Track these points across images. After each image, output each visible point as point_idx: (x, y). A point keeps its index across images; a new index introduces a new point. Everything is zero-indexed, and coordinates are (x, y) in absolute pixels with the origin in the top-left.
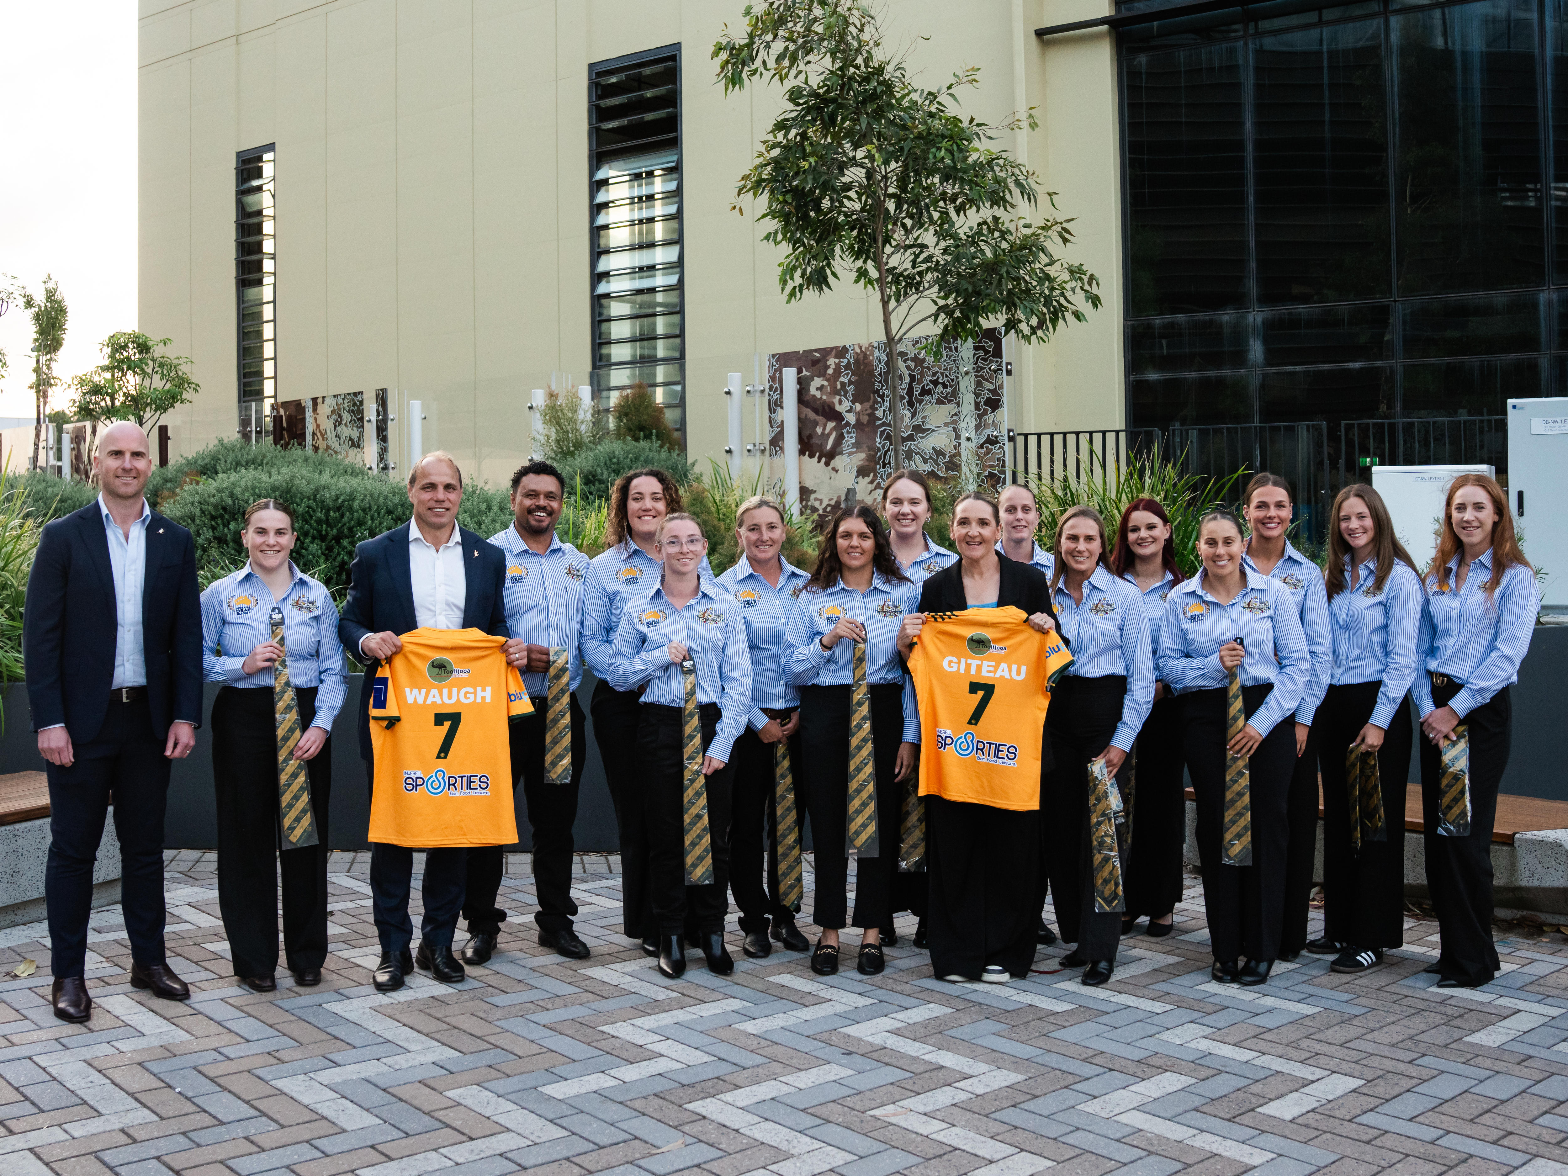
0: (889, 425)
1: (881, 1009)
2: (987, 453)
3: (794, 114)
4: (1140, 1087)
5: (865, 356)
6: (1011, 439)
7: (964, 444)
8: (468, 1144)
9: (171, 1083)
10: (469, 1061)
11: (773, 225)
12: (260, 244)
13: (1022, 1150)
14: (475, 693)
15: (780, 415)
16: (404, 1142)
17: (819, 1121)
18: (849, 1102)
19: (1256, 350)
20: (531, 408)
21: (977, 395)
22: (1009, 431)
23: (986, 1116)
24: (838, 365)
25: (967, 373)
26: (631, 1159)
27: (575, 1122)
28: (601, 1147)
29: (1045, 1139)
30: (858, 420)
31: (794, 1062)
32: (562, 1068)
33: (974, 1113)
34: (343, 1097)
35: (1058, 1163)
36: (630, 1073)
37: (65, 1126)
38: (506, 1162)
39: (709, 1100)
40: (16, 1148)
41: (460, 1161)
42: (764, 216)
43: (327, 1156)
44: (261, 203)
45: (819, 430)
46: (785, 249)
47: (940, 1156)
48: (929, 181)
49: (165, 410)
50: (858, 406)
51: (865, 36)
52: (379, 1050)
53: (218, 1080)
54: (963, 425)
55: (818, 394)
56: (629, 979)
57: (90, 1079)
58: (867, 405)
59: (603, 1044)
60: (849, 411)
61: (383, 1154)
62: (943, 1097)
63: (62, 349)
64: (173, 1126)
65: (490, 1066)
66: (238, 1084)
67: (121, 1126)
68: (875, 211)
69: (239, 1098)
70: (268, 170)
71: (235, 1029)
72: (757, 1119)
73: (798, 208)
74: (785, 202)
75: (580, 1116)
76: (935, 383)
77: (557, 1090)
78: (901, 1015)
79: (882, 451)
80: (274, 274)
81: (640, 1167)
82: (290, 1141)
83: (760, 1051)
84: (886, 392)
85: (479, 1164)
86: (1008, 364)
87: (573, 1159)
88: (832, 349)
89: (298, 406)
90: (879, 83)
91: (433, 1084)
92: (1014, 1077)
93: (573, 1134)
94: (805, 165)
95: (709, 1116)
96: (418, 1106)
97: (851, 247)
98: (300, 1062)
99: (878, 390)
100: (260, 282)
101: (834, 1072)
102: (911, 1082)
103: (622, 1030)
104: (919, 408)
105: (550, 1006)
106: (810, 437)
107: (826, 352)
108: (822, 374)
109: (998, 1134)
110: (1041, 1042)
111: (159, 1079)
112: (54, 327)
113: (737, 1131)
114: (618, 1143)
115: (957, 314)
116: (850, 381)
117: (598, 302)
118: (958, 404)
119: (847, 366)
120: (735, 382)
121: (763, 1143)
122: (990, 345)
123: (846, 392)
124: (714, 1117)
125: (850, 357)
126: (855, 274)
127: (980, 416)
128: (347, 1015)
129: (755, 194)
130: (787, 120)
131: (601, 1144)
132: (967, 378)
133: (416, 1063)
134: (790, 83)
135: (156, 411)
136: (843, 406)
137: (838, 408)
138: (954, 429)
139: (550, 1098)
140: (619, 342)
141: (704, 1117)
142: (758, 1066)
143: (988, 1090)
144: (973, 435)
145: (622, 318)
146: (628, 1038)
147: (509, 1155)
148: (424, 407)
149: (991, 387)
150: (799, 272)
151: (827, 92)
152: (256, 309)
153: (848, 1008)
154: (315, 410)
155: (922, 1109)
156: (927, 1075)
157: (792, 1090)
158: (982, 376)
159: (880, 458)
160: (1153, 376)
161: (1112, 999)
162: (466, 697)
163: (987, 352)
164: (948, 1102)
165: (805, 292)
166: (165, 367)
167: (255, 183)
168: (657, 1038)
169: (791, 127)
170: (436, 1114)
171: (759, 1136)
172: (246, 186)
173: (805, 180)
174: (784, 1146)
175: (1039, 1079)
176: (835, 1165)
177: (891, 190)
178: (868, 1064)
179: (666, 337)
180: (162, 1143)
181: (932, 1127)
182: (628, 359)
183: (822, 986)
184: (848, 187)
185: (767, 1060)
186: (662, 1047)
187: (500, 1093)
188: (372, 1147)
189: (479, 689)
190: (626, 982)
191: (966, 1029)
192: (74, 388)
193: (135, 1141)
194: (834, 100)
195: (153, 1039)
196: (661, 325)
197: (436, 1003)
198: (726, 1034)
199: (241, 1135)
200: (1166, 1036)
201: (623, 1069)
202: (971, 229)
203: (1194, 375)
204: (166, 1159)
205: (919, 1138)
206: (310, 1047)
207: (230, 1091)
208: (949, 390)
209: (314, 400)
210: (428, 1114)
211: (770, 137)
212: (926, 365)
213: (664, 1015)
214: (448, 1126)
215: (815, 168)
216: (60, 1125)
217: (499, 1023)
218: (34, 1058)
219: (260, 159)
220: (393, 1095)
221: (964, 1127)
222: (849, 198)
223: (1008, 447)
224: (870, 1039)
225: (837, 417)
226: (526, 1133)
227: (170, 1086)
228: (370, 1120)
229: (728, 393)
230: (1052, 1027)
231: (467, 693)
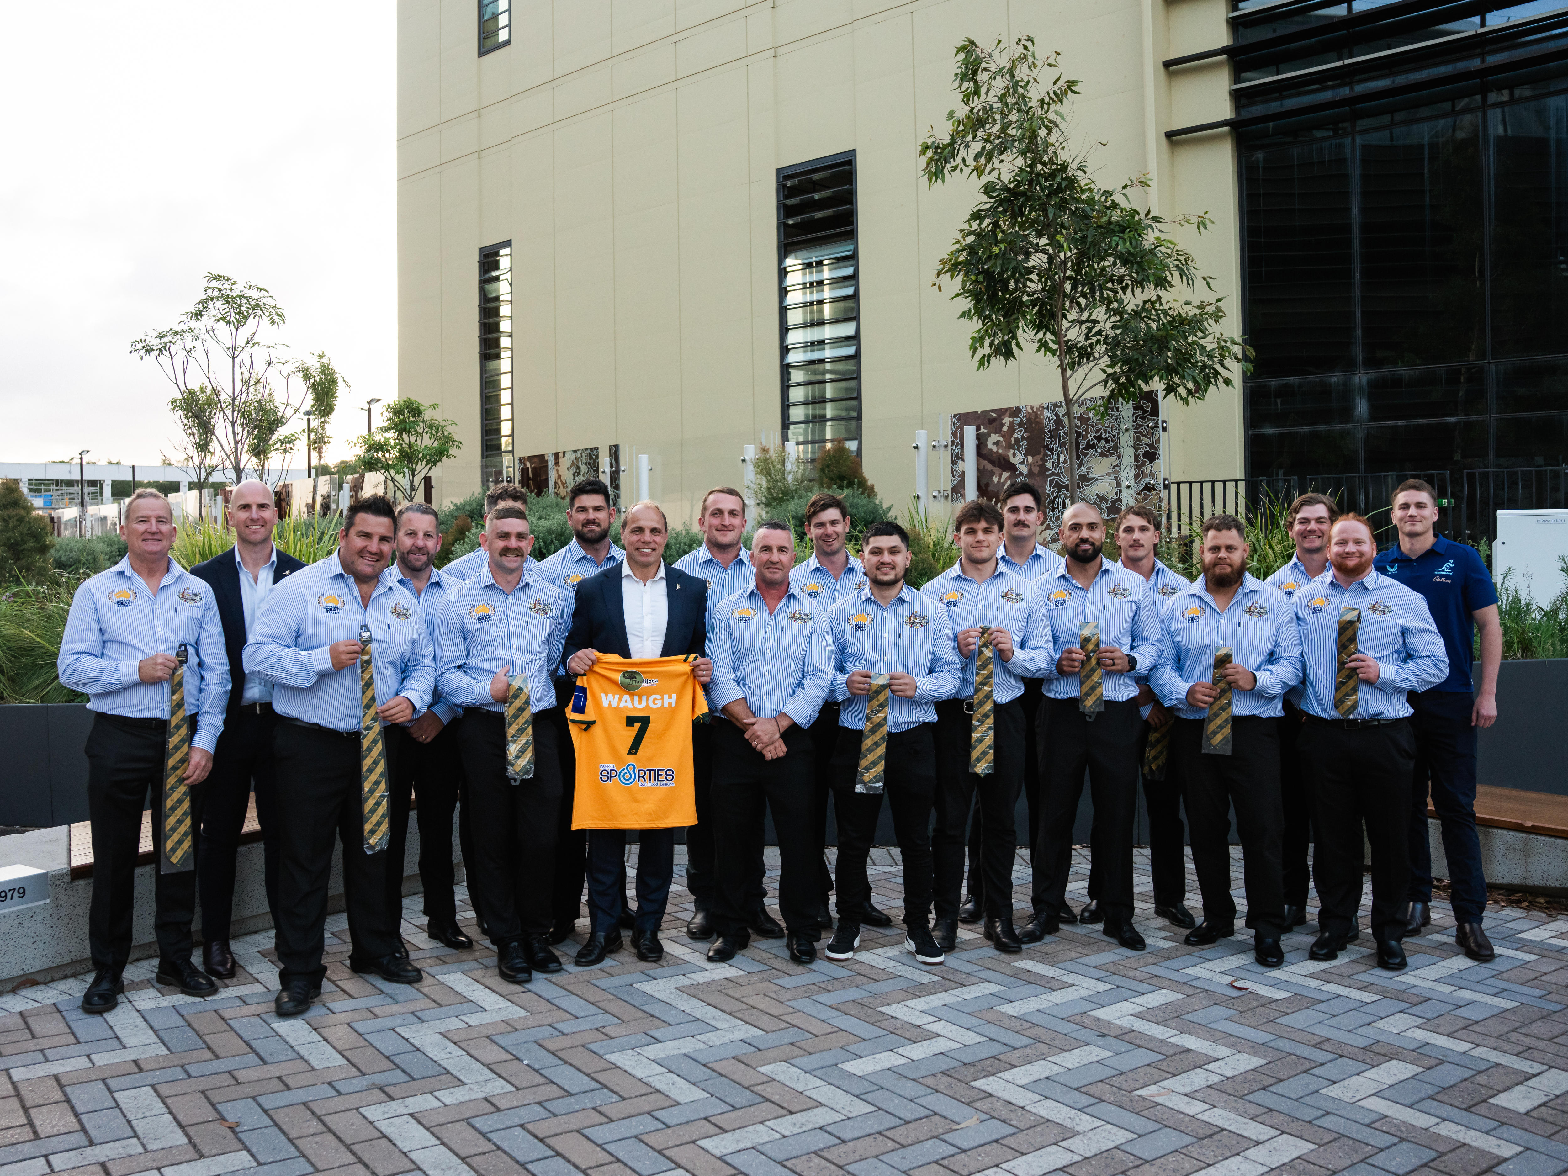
0: (1058, 475)
1: (1119, 994)
2: (1145, 499)
3: (988, 206)
4: (1372, 1073)
5: (1037, 416)
6: (1166, 487)
7: (1125, 491)
8: (789, 1117)
9: (519, 1055)
10: (773, 1039)
11: (966, 303)
12: (497, 325)
13: (1283, 1132)
14: (662, 699)
15: (961, 466)
16: (733, 1115)
17: (1094, 1101)
18: (1116, 1081)
19: (1362, 407)
20: (744, 460)
21: (1136, 449)
22: (1165, 479)
23: (1241, 1098)
24: (1012, 423)
25: (1127, 430)
26: (936, 1134)
27: (878, 1097)
28: (907, 1122)
29: (1300, 1123)
30: (1030, 471)
31: (1057, 1043)
32: (856, 1046)
33: (1230, 1095)
34: (670, 1071)
35: (1320, 1146)
36: (918, 1052)
37: (436, 1094)
38: (826, 1135)
39: (991, 1078)
40: (398, 1113)
41: (787, 1133)
42: (957, 295)
43: (668, 1127)
44: (497, 290)
45: (995, 479)
46: (976, 324)
47: (1211, 1136)
48: (1101, 265)
49: (435, 464)
50: (1030, 459)
51: (1052, 139)
52: (693, 1027)
53: (559, 1054)
54: (1123, 475)
55: (995, 448)
56: (892, 963)
57: (448, 1050)
58: (1038, 457)
59: (885, 1024)
60: (1021, 463)
61: (716, 1126)
62: (1198, 1079)
63: (334, 413)
64: (528, 1096)
65: (792, 1044)
66: (579, 1057)
67: (483, 1095)
68: (1055, 291)
69: (580, 1071)
70: (504, 262)
71: (562, 1006)
72: (1038, 1097)
73: (988, 288)
74: (976, 281)
75: (881, 1092)
76: (1099, 438)
77: (854, 1067)
78: (1139, 1000)
79: (1052, 497)
80: (512, 349)
81: (945, 1141)
82: (633, 1112)
83: (1024, 1032)
84: (1055, 447)
85: (804, 1136)
86: (1164, 422)
87: (885, 1133)
88: (1007, 409)
89: (541, 459)
90: (1063, 179)
91: (746, 1061)
92: (1256, 1062)
93: (880, 1109)
94: (996, 250)
95: (995, 1093)
96: (738, 1080)
97: (1033, 322)
98: (626, 1038)
99: (1047, 445)
100: (498, 357)
101: (1094, 1053)
102: (1165, 1064)
103: (897, 1010)
104: (1085, 460)
105: (830, 988)
106: (987, 485)
107: (1001, 412)
108: (998, 431)
109: (1257, 1116)
110: (1270, 1027)
111: (507, 1051)
112: (327, 394)
113: (1023, 1108)
114: (921, 1119)
115: (1123, 380)
116: (1023, 438)
117: (785, 369)
118: (1119, 457)
119: (1021, 424)
120: (922, 438)
121: (1048, 1120)
122: (1147, 406)
123: (1019, 446)
124: (1000, 1095)
125: (1022, 417)
126: (1036, 346)
127: (1139, 467)
128: (657, 995)
129: (952, 277)
130: (982, 210)
131: (907, 1119)
132: (1127, 434)
133: (726, 1040)
134: (985, 179)
135: (427, 464)
136: (1016, 459)
137: (1012, 460)
138: (1116, 478)
139: (851, 1075)
140: (796, 404)
141: (991, 1095)
142: (1026, 1046)
143: (1236, 1073)
144: (1132, 483)
145: (798, 385)
146: (906, 1019)
147: (828, 1128)
148: (651, 460)
149: (1149, 442)
150: (987, 342)
151: (1017, 186)
152: (495, 378)
153: (1091, 993)
154: (557, 464)
155: (1182, 1090)
156: (1177, 1057)
157: (1062, 1070)
158: (1140, 433)
159: (1049, 503)
160: (1269, 431)
161: (1323, 988)
162: (654, 703)
163: (1145, 412)
164: (1204, 1084)
165: (993, 359)
166: (433, 428)
167: (494, 274)
168: (932, 1019)
169: (985, 217)
170: (756, 1089)
171: (1043, 1113)
172: (487, 276)
173: (995, 264)
174: (1068, 1123)
175: (1278, 1063)
176: (1118, 1142)
177: (1069, 273)
178: (1124, 1046)
179: (834, 400)
180: (522, 1111)
181: (1195, 1108)
182: (802, 419)
183: (1063, 972)
184: (1030, 271)
185: (1033, 1041)
186: (937, 1027)
187: (806, 1069)
188: (706, 1119)
189: (666, 696)
190: (890, 965)
191: (1200, 1014)
192: (358, 445)
193: (498, 1110)
194: (1024, 194)
195: (494, 1014)
196: (829, 391)
197: (731, 984)
198: (990, 1016)
199: (589, 1106)
200: (1381, 1024)
201: (908, 1048)
202: (1137, 306)
203: (1306, 429)
204: (529, 1126)
205: (1187, 1118)
206: (632, 1024)
207: (571, 1065)
208: (1111, 444)
209: (556, 455)
210: (747, 1088)
211: (966, 226)
212: (1090, 423)
213: (932, 997)
214: (768, 1100)
215: (1004, 253)
216: (431, 1093)
217: (790, 1003)
218: (397, 1029)
219: (497, 254)
220: (713, 1070)
221: (1225, 1108)
222: (1031, 280)
223: (1164, 494)
224: (1118, 1022)
225: (1012, 468)
226: (838, 1108)
227: (518, 1059)
228: (698, 1094)
229: (916, 447)
230: (1277, 1014)
231: (655, 699)
